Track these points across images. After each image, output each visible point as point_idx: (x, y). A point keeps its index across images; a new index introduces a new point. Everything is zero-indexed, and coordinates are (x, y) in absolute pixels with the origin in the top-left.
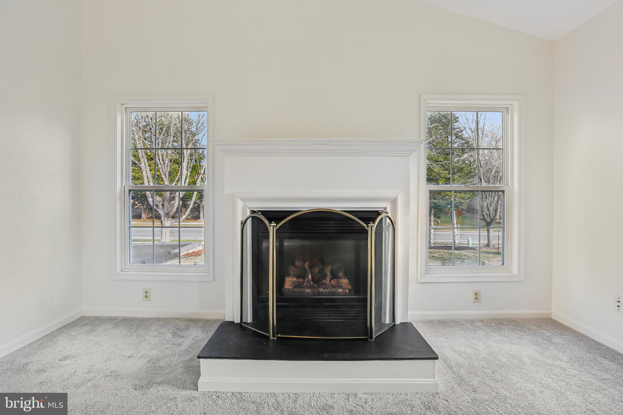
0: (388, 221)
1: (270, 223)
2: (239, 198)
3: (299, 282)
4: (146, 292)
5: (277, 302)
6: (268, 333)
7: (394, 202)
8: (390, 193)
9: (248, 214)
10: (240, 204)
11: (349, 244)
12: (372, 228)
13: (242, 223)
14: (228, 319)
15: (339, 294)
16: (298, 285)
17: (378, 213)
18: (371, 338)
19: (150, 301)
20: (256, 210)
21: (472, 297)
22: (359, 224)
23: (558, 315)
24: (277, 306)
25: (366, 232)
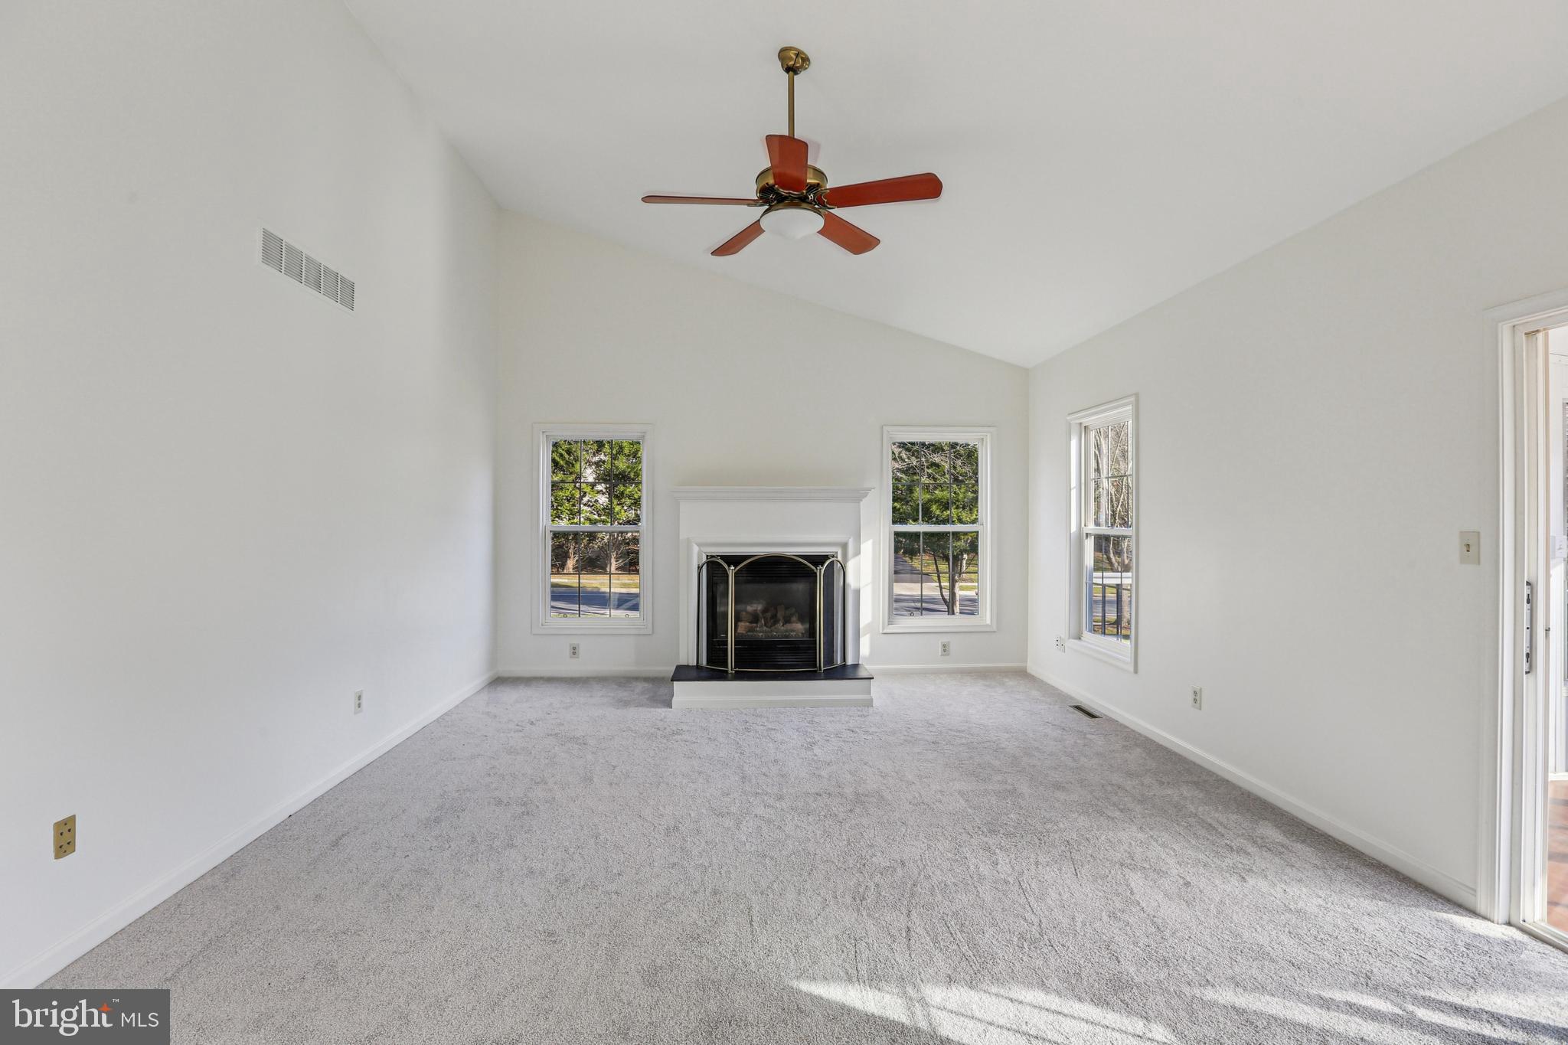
0: (839, 565)
1: (729, 566)
2: (696, 544)
3: (752, 627)
4: (574, 648)
5: (735, 645)
6: (727, 667)
7: (844, 546)
8: (839, 537)
9: (704, 559)
10: (696, 549)
11: (799, 587)
12: (821, 571)
13: (699, 567)
14: (683, 662)
15: (792, 637)
16: (751, 630)
17: (826, 557)
18: (820, 670)
19: (578, 658)
20: (713, 554)
21: (940, 649)
22: (809, 567)
23: (1032, 668)
24: (735, 648)
25: (816, 573)
